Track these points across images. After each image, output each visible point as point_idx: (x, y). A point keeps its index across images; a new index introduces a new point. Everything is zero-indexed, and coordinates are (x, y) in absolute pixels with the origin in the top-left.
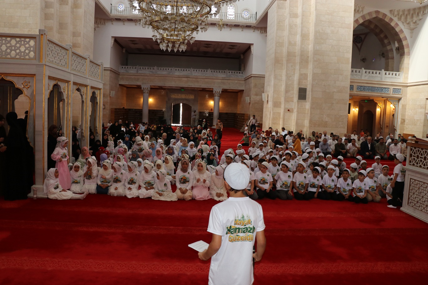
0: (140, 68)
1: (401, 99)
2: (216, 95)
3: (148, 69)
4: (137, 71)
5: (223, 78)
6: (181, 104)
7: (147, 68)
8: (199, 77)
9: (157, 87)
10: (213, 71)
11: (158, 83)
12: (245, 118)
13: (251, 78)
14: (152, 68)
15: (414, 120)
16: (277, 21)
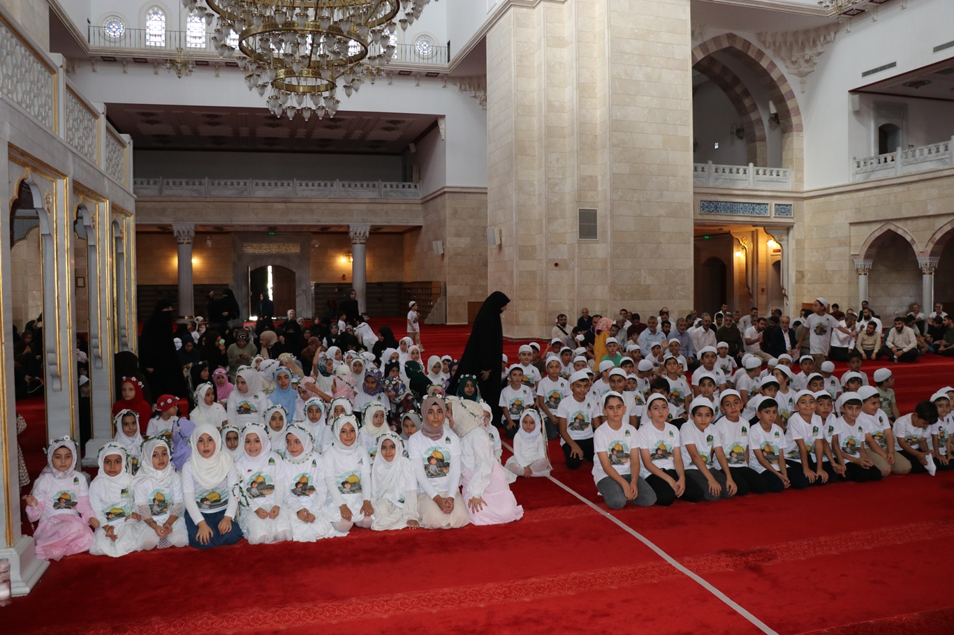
0: (168, 183)
1: (793, 226)
2: (358, 241)
3: (187, 183)
4: (161, 191)
5: (372, 201)
6: (270, 269)
7: (184, 181)
8: (313, 200)
9: (209, 229)
10: (347, 185)
11: (214, 218)
12: (434, 291)
13: (443, 197)
14: (197, 183)
15: (826, 271)
16: (517, 56)
